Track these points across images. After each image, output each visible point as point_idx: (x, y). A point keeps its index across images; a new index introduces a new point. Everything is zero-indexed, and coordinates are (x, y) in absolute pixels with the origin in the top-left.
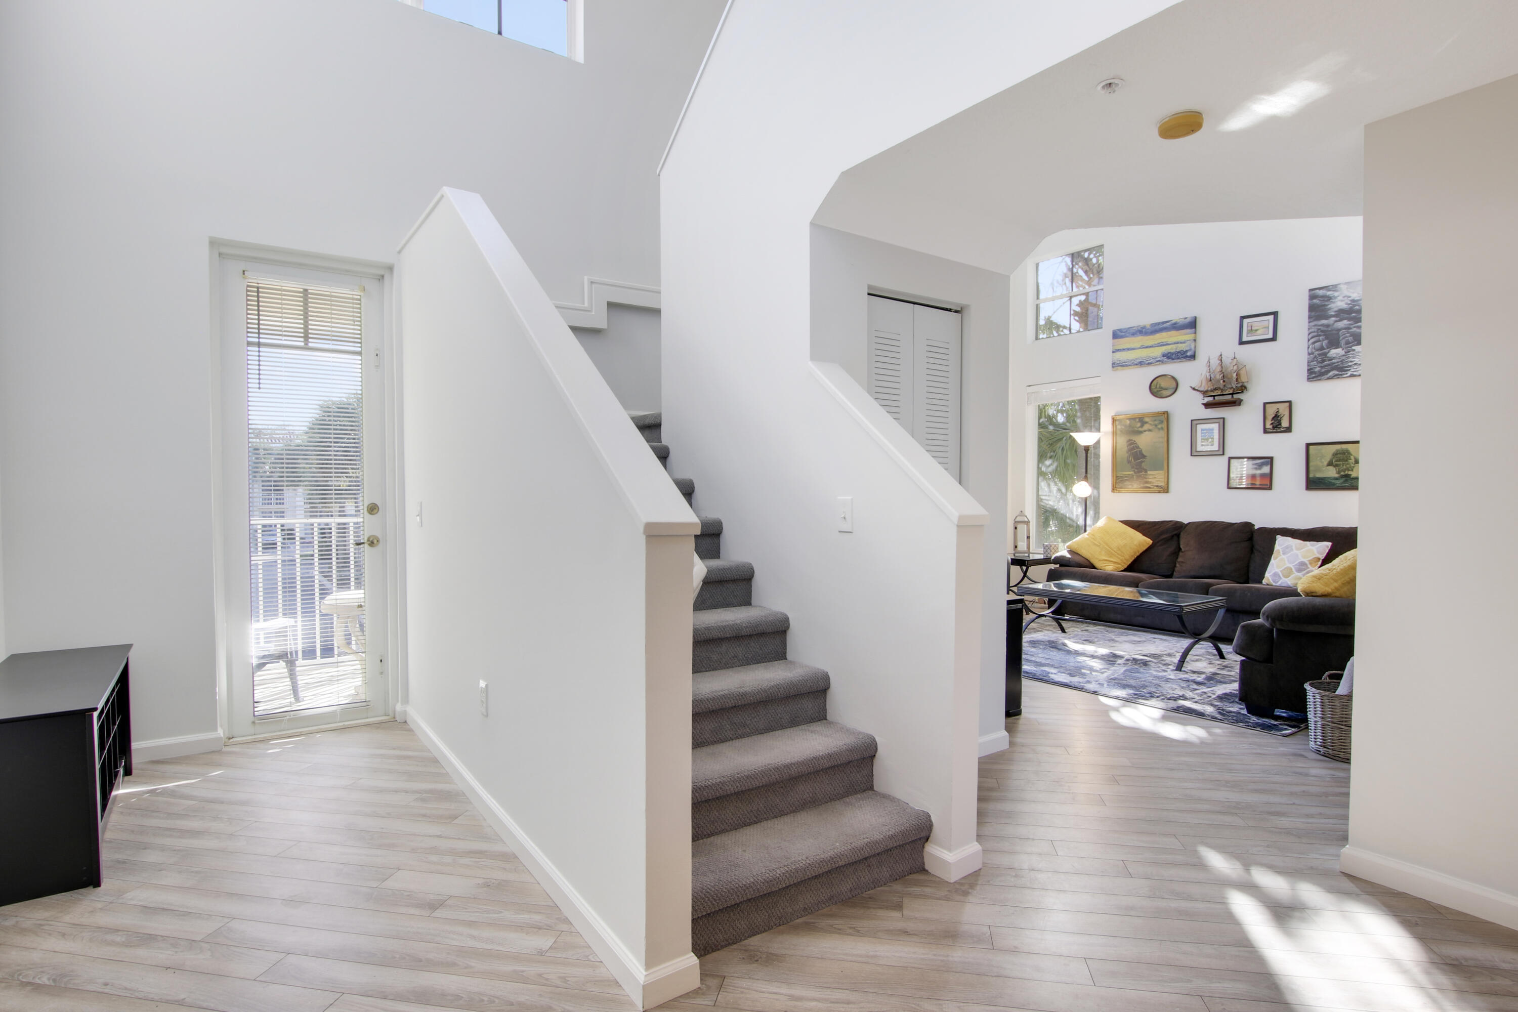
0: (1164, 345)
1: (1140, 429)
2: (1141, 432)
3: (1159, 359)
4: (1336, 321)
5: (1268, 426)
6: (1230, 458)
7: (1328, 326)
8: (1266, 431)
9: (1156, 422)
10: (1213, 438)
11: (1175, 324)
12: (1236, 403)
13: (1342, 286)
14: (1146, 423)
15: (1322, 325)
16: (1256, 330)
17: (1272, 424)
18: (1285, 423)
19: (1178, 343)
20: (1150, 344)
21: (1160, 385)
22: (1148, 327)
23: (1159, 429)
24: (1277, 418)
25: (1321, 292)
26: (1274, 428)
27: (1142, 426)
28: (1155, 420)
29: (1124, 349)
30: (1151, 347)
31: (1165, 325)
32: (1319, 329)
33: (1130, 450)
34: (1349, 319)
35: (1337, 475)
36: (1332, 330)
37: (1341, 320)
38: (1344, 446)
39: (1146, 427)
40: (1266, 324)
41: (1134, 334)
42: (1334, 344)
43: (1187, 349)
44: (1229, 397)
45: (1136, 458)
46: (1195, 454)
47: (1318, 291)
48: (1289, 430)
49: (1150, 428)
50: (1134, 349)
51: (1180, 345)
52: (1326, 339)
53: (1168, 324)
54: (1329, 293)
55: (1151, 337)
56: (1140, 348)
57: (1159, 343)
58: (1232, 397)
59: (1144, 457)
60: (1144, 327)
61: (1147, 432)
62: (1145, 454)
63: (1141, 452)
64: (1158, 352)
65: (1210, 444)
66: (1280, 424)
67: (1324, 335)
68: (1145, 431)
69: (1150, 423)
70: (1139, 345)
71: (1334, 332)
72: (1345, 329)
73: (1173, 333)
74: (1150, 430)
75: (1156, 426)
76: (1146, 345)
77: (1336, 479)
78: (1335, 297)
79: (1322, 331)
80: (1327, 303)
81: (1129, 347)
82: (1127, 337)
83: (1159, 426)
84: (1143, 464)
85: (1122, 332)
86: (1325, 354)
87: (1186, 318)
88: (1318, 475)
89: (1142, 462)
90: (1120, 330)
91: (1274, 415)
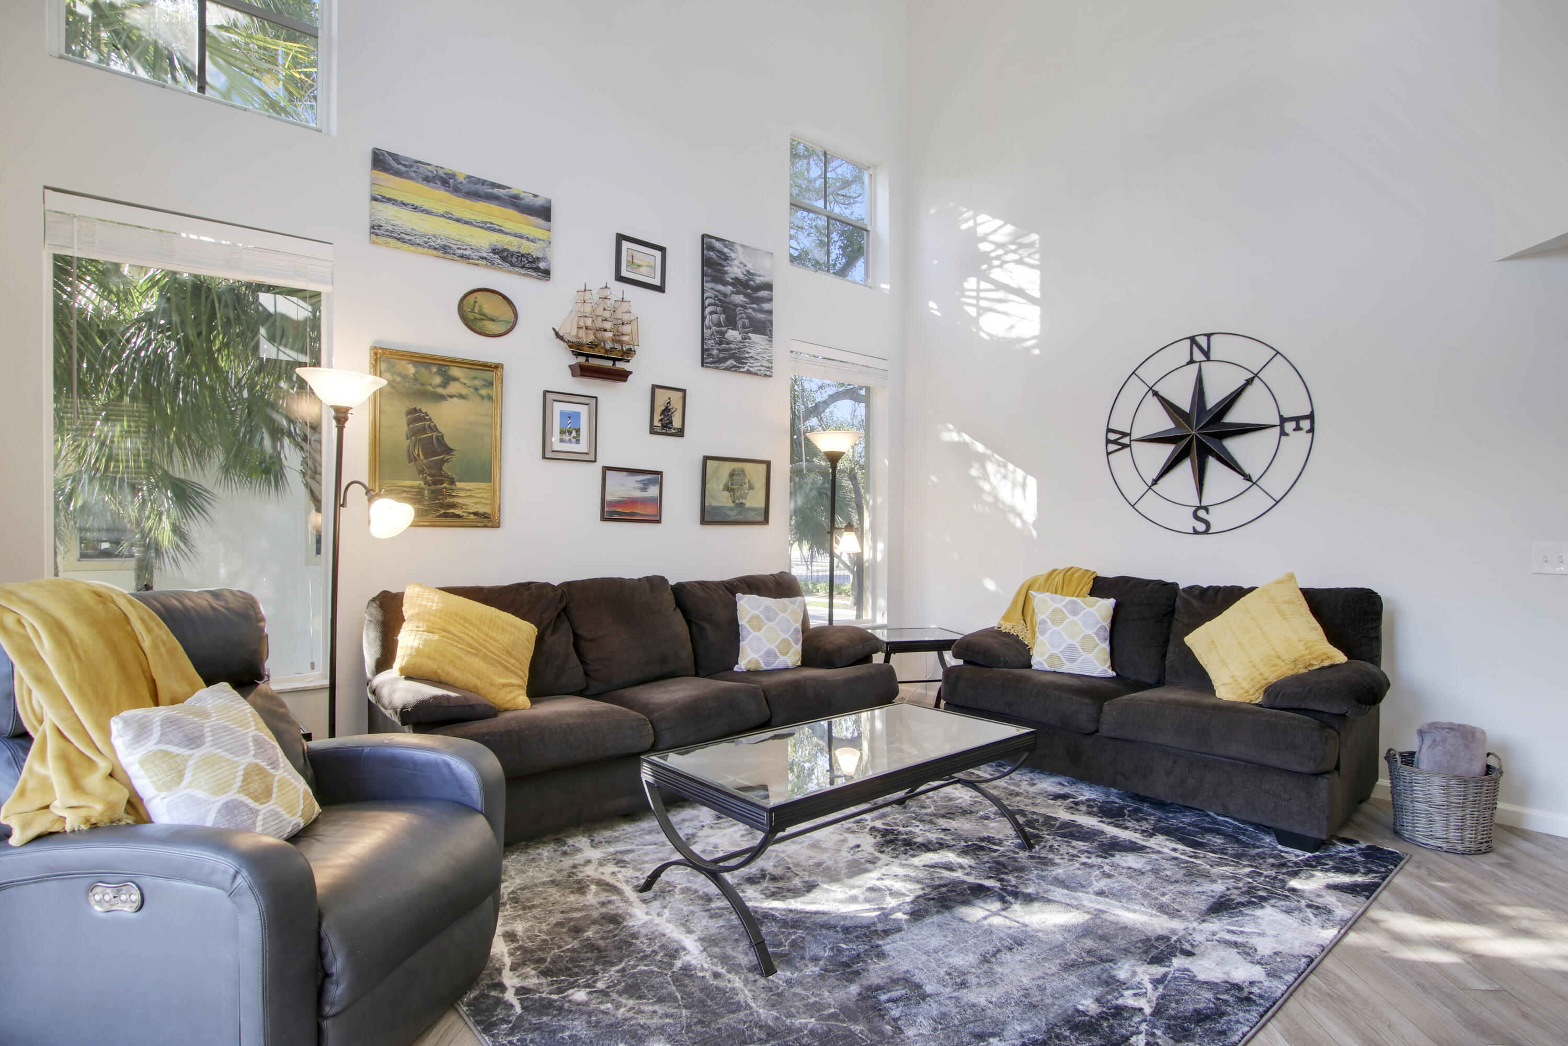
0: (494, 230)
1: (441, 391)
2: (442, 398)
3: (485, 255)
4: (733, 293)
5: (657, 423)
6: (606, 469)
7: (725, 295)
8: (653, 431)
9: (478, 383)
10: (578, 431)
11: (516, 197)
12: (623, 376)
13: (737, 247)
14: (455, 379)
15: (719, 291)
16: (639, 266)
17: (661, 420)
18: (677, 423)
19: (521, 237)
20: (467, 216)
21: (480, 307)
22: (461, 179)
23: (482, 397)
24: (667, 411)
25: (718, 245)
26: (663, 426)
27: (445, 385)
28: (475, 378)
29: (404, 204)
30: (466, 223)
31: (496, 191)
32: (716, 296)
33: (412, 434)
34: (746, 295)
35: (732, 505)
36: (729, 303)
37: (738, 293)
38: (741, 465)
39: (454, 388)
40: (651, 260)
41: (427, 180)
42: (731, 323)
43: (540, 255)
44: (609, 364)
45: (428, 453)
46: (548, 455)
47: (714, 241)
48: (680, 433)
49: (464, 391)
50: (429, 213)
51: (524, 241)
52: (724, 312)
53: (501, 190)
54: (726, 250)
55: (468, 202)
56: (442, 216)
57: (485, 223)
58: (614, 364)
59: (449, 450)
60: (453, 176)
61: (455, 400)
62: (450, 444)
63: (440, 439)
64: (484, 240)
65: (573, 440)
66: (671, 423)
67: (721, 306)
68: (451, 397)
69: (464, 380)
70: (441, 210)
71: (731, 306)
72: (741, 306)
73: (512, 213)
74: (461, 397)
75: (476, 389)
76: (457, 215)
77: (731, 509)
78: (733, 260)
79: (720, 300)
80: (723, 263)
81: (417, 204)
82: (411, 178)
83: (484, 392)
84: (445, 467)
85: (399, 163)
86: (723, 334)
87: (535, 196)
88: (714, 504)
89: (443, 462)
90: (395, 157)
91: (663, 408)
